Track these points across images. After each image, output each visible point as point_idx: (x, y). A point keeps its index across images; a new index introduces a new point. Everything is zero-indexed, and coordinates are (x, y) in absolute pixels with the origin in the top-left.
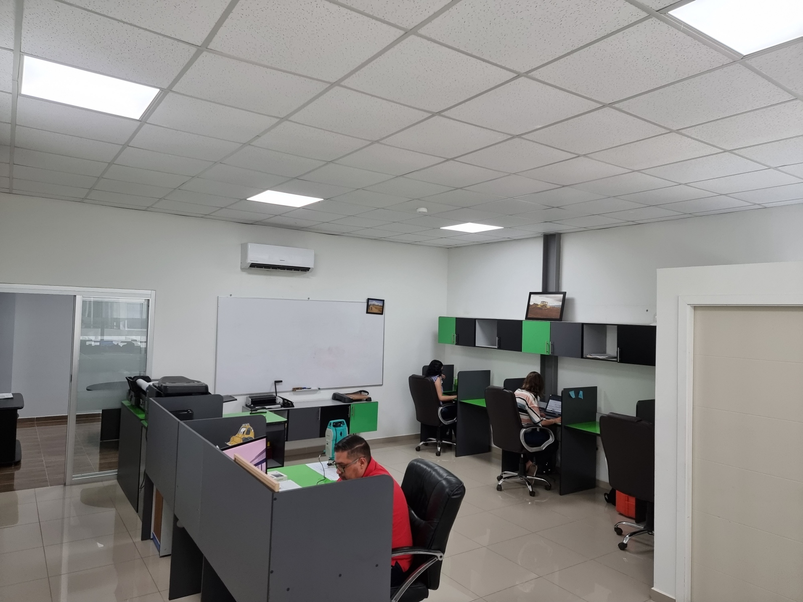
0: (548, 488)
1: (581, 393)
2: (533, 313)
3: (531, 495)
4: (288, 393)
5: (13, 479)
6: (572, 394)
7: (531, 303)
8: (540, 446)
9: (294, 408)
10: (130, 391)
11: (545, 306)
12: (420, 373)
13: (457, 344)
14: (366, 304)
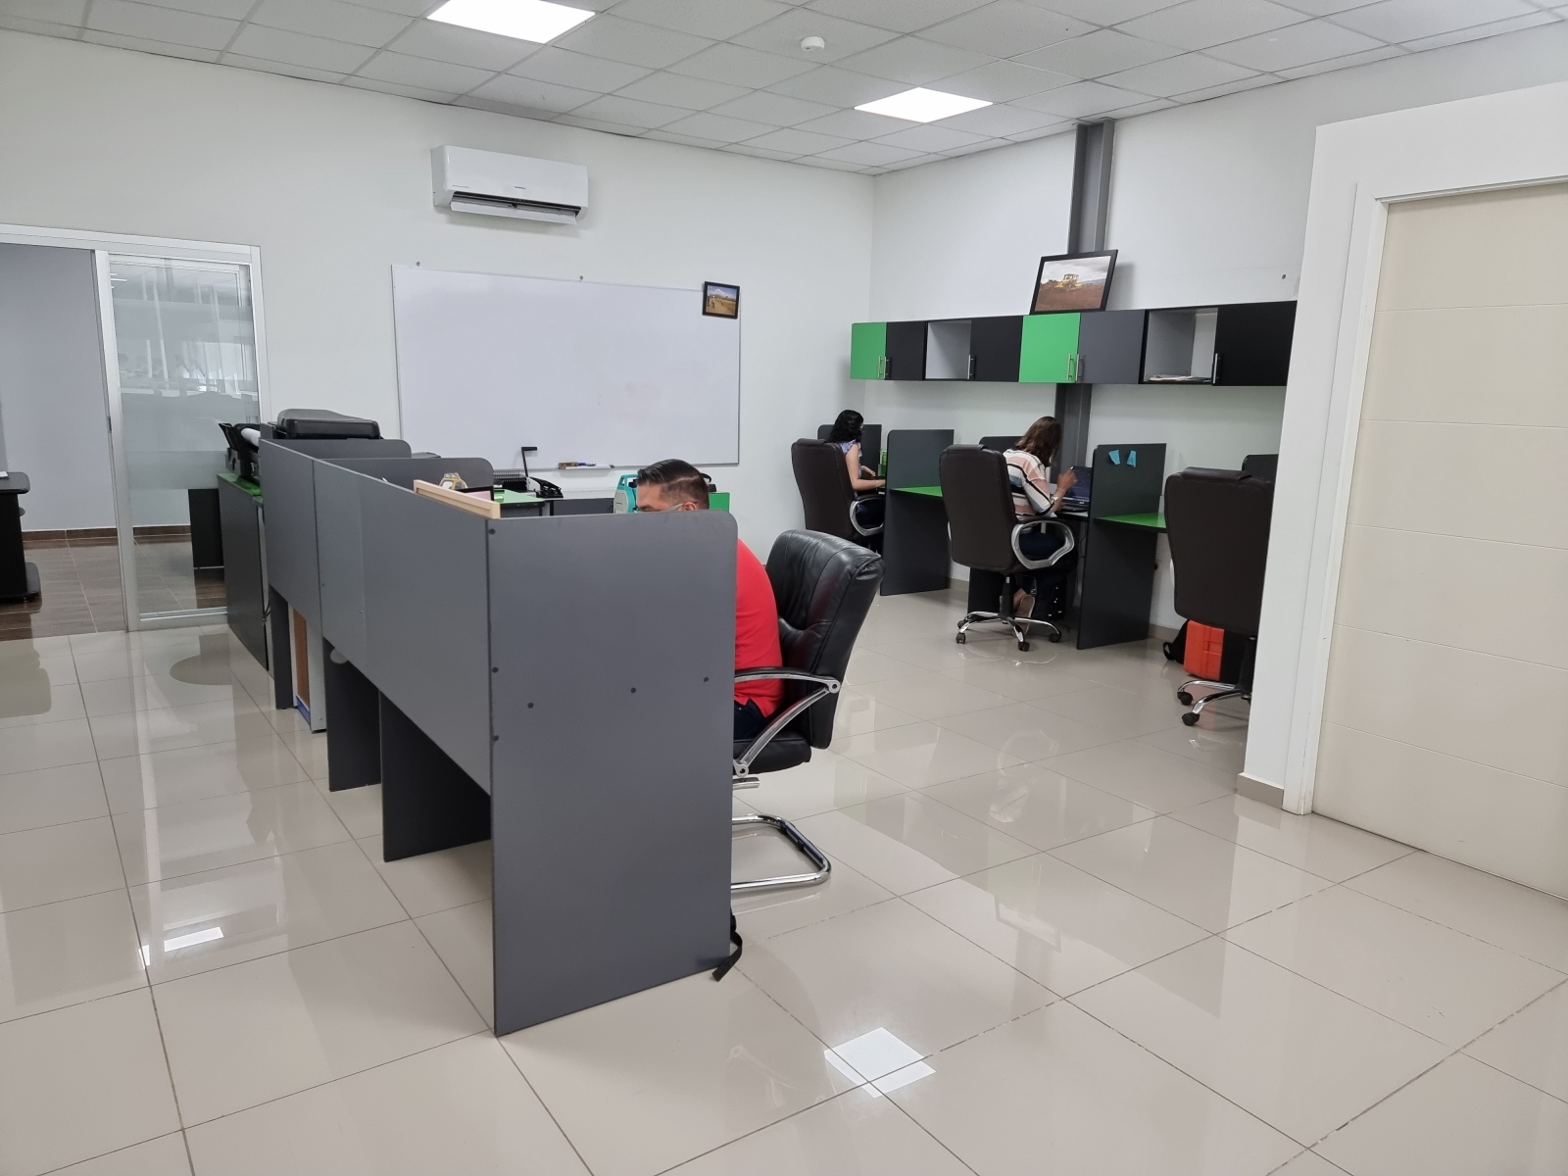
0: (1055, 639)
1: (1133, 454)
2: (1045, 300)
3: (1021, 649)
4: (551, 473)
5: (29, 621)
6: (1115, 457)
7: (1044, 281)
8: (1047, 557)
9: (564, 498)
10: (229, 450)
11: (1072, 284)
12: (813, 436)
13: (889, 378)
14: (701, 294)
